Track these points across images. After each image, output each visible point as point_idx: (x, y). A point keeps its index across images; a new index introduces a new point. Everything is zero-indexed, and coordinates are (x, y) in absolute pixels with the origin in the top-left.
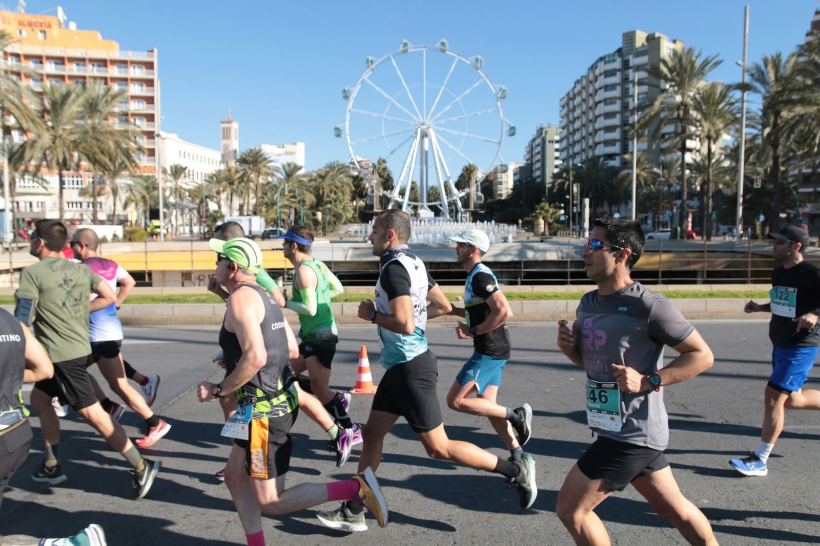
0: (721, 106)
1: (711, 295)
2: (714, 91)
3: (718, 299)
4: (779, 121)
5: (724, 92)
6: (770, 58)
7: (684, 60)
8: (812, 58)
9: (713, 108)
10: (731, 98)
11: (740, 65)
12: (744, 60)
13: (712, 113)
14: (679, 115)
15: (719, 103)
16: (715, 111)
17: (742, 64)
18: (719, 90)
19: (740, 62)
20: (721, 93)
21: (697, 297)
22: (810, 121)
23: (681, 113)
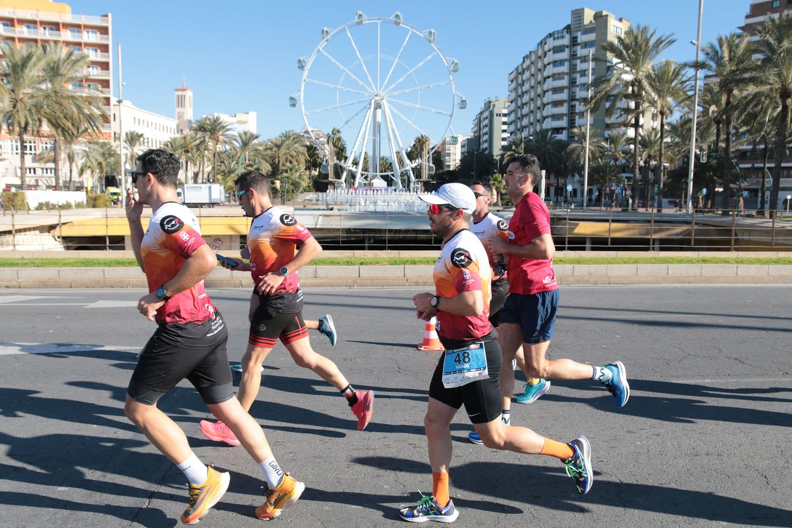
0: (673, 84)
1: (704, 261)
2: (668, 68)
3: (712, 265)
4: (731, 100)
5: (677, 70)
6: (724, 38)
7: (639, 38)
8: (767, 38)
9: (667, 85)
10: (683, 76)
11: (695, 45)
12: (698, 40)
13: (666, 90)
14: (633, 91)
15: (672, 81)
16: (669, 88)
17: (696, 43)
18: (673, 67)
19: (694, 41)
20: (675, 70)
21: (692, 263)
22: (763, 99)
23: (636, 89)
